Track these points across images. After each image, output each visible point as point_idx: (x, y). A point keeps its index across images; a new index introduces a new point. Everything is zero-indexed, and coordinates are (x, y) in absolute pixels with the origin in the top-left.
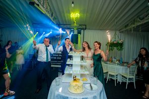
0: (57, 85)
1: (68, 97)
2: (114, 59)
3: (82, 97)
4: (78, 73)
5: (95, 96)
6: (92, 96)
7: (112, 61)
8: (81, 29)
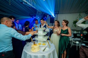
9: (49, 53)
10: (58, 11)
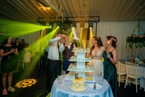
0: (59, 83)
1: (68, 94)
2: (136, 58)
3: (82, 95)
4: (82, 71)
5: (98, 96)
6: (94, 95)
7: (134, 61)
8: (93, 22)
9: (104, 91)
10: (99, 17)
